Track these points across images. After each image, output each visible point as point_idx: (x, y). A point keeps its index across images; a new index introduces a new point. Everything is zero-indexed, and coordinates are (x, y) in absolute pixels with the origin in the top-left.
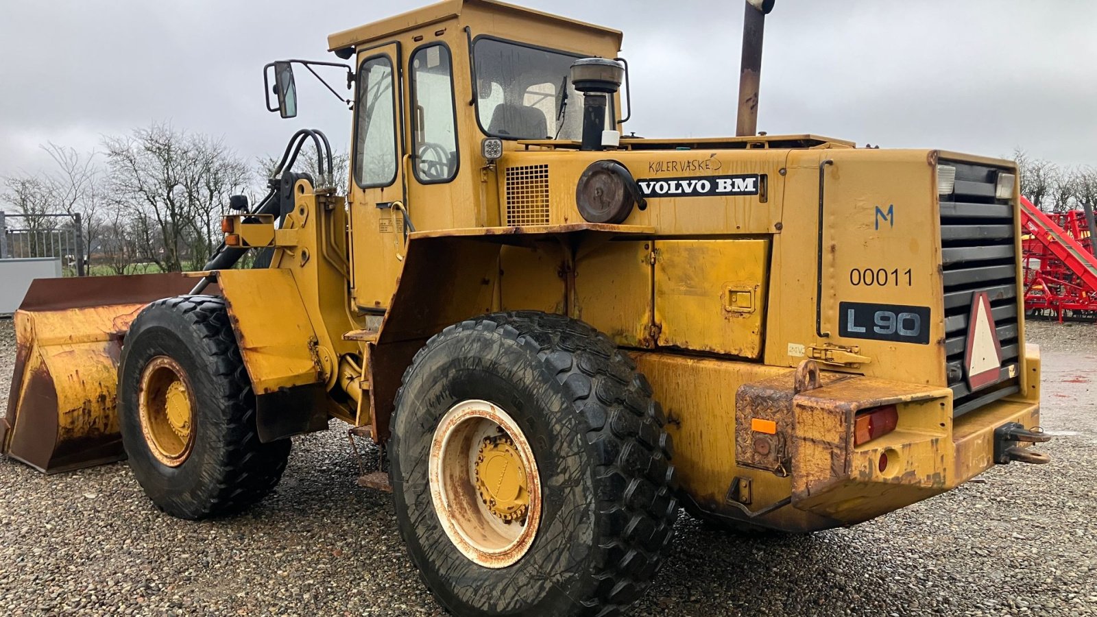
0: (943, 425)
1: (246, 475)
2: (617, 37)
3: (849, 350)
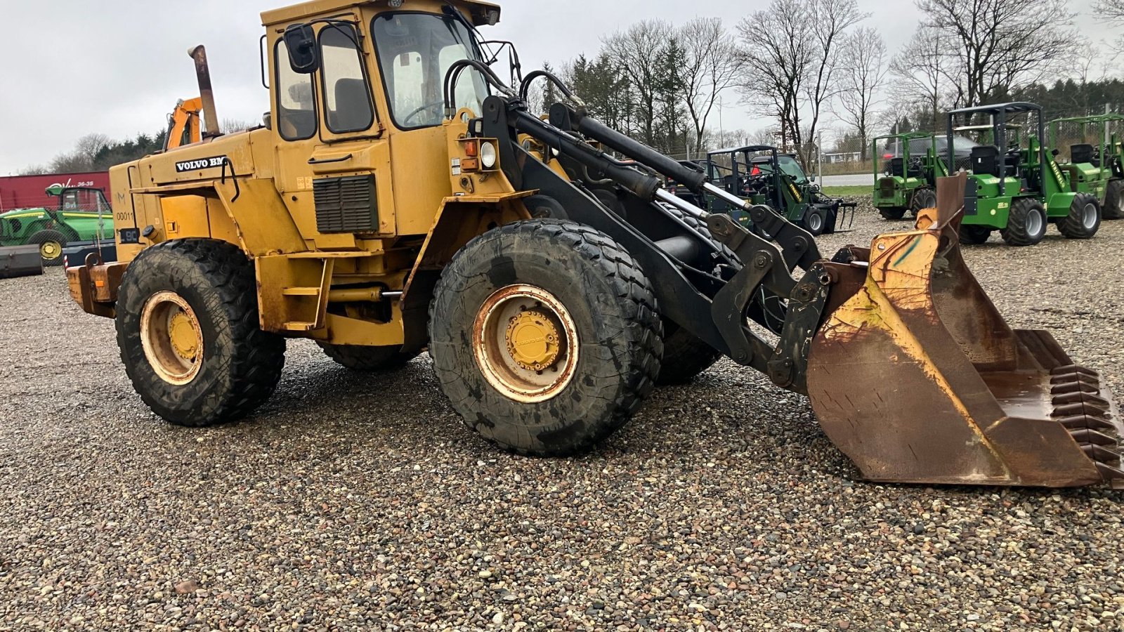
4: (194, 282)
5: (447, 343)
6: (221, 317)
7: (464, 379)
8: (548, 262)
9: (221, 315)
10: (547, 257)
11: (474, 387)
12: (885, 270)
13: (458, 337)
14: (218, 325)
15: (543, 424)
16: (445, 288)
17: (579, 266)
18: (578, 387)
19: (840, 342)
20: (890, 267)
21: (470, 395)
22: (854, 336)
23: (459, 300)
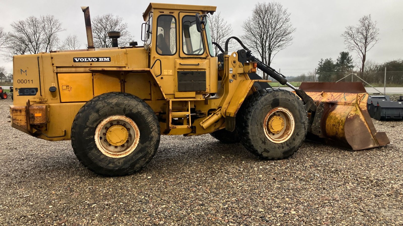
4: (139, 110)
5: (255, 127)
6: (154, 125)
7: (260, 138)
8: (289, 100)
9: (154, 124)
10: (289, 99)
11: (263, 141)
12: (360, 102)
13: (260, 124)
14: (152, 128)
15: (284, 149)
16: (255, 109)
17: (297, 101)
18: (294, 137)
19: (351, 119)
20: (361, 101)
21: (262, 143)
22: (353, 117)
23: (261, 113)
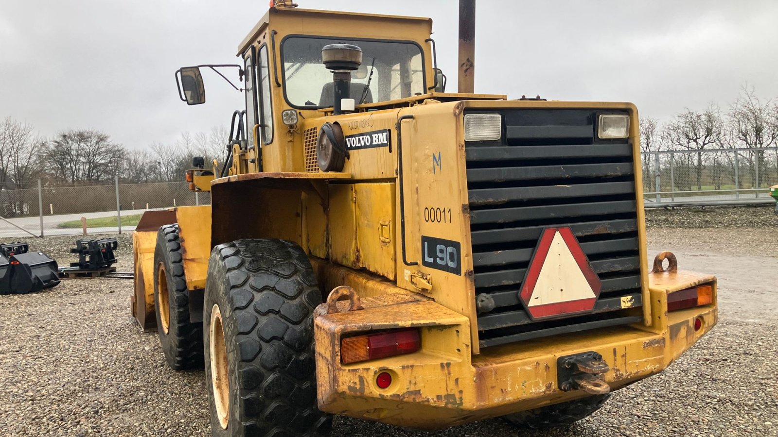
0: (459, 350)
1: (196, 343)
2: (429, 22)
3: (425, 278)
